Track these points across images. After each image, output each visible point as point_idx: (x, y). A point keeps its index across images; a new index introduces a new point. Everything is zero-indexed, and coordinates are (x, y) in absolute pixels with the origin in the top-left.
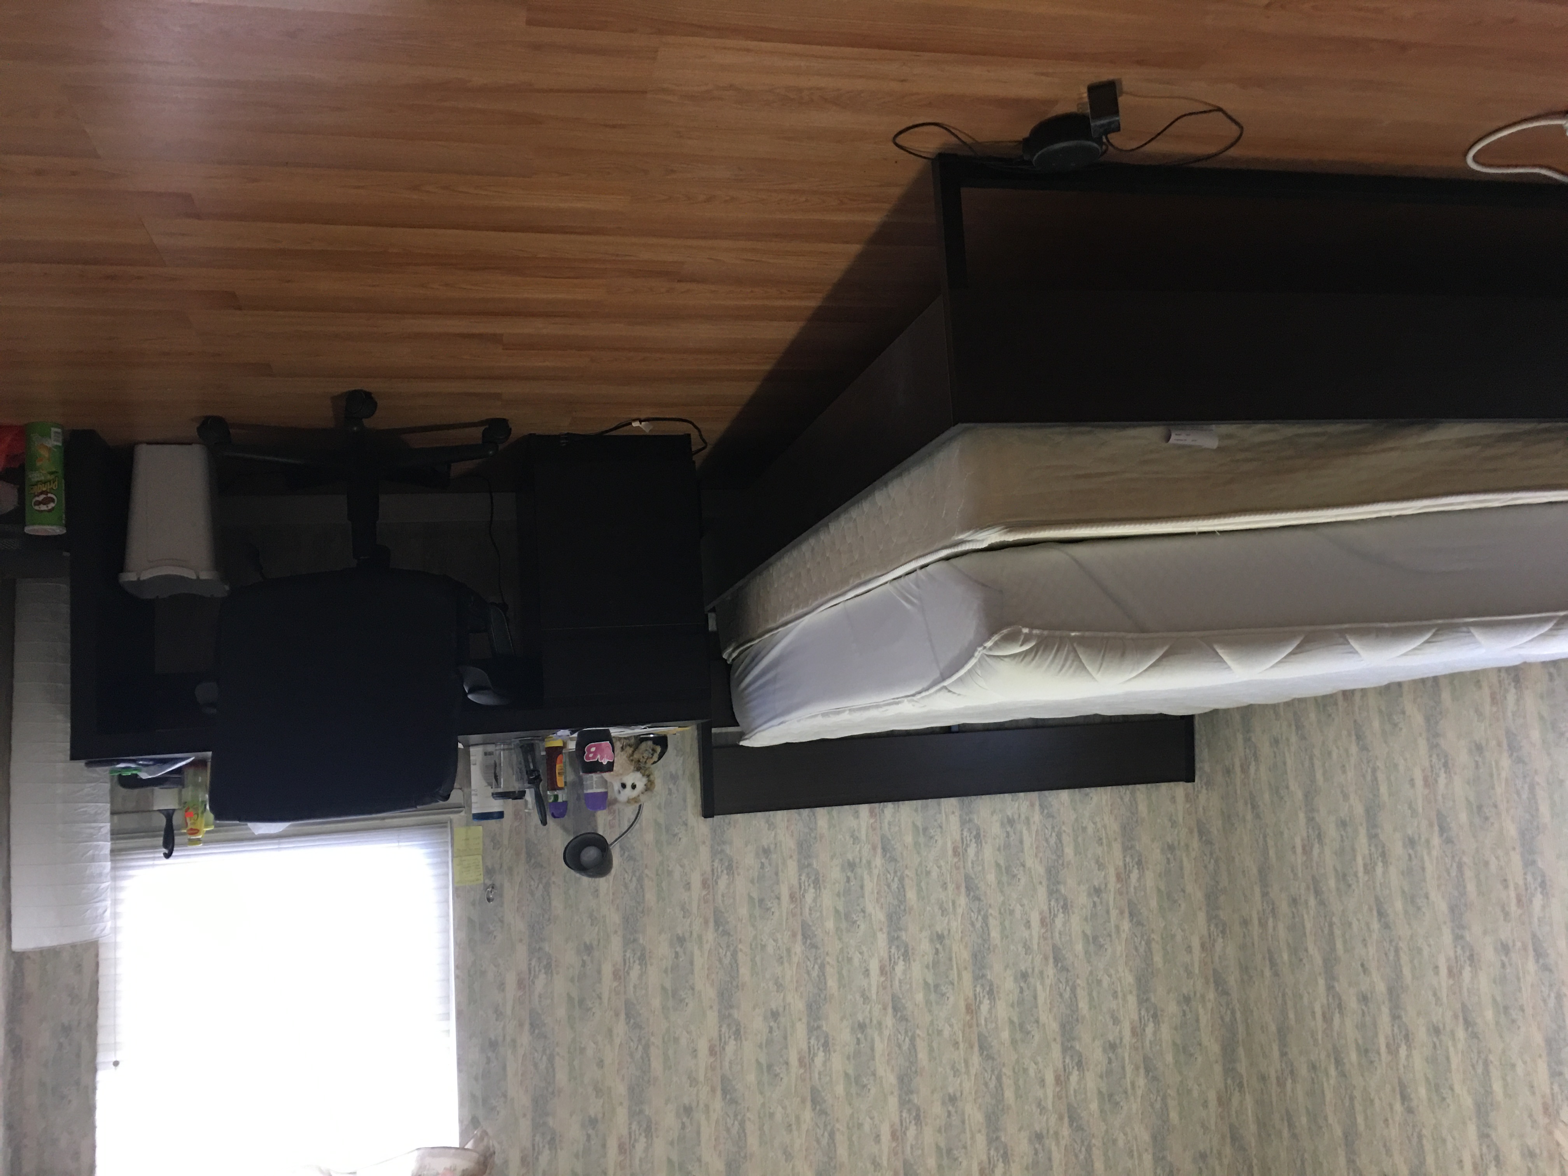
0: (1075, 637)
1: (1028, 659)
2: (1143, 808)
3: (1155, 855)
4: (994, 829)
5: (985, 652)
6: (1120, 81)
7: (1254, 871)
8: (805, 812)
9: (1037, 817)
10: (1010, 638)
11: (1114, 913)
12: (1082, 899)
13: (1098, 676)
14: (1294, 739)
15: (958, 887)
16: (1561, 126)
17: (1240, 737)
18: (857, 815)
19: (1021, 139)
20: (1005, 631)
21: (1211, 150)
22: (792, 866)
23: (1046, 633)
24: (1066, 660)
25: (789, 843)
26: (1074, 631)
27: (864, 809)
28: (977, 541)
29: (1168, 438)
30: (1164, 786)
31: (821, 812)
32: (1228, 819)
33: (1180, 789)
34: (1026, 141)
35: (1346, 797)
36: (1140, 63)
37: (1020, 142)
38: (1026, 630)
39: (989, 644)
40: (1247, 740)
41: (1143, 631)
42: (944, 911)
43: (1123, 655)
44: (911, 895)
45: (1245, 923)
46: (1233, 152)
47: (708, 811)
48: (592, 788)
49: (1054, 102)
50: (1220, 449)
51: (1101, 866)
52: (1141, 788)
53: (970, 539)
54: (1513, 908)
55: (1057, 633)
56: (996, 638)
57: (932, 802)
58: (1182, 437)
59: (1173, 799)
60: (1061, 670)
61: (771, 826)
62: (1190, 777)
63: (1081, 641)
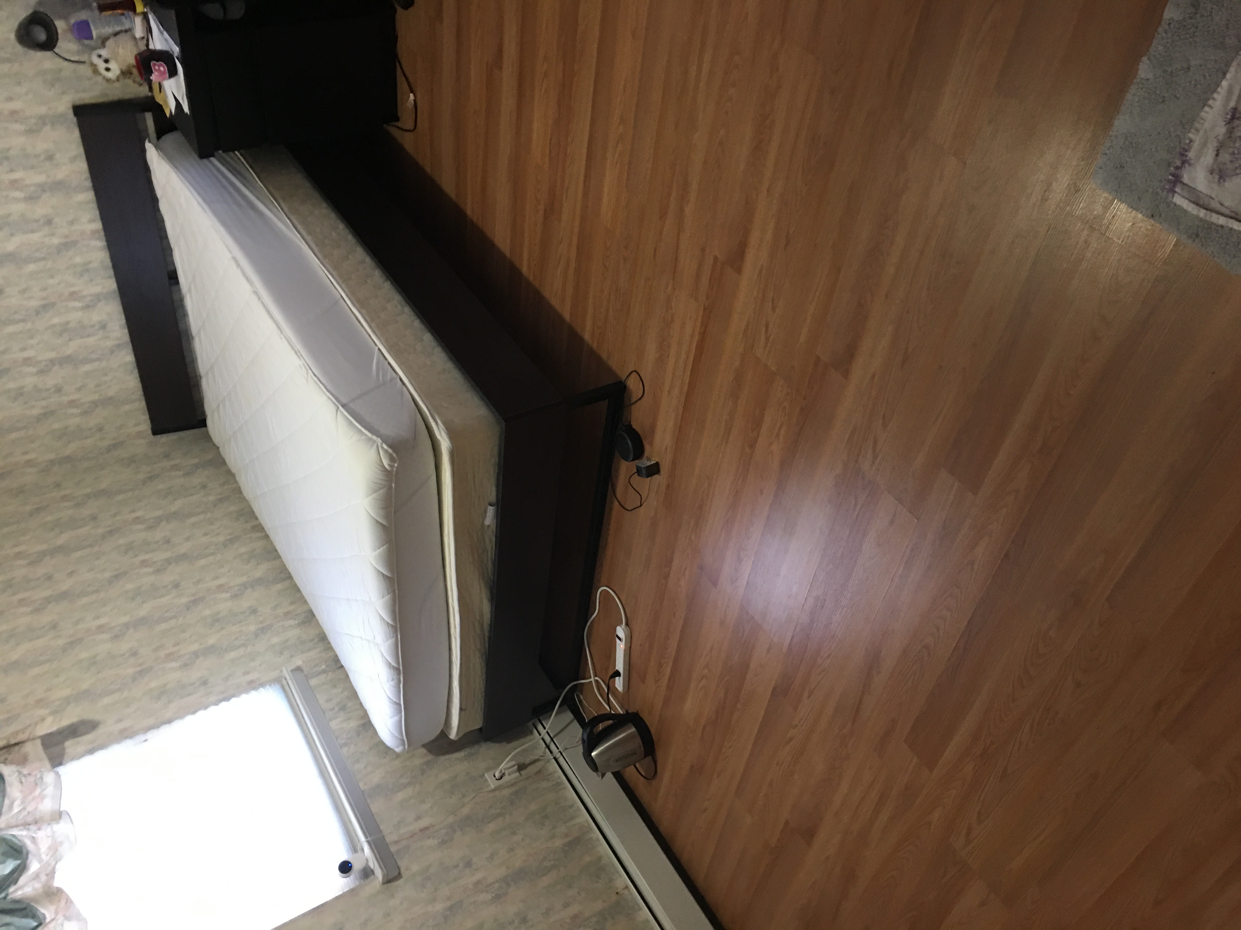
0: (392, 487)
1: (380, 468)
2: (127, 408)
3: (93, 421)
4: (96, 316)
5: (379, 444)
6: (660, 475)
7: (103, 486)
8: (89, 184)
9: (109, 343)
10: (392, 459)
11: (44, 403)
12: (50, 381)
13: (370, 498)
14: (211, 498)
15: (44, 299)
16: (622, 623)
17: (196, 461)
18: (91, 221)
19: (632, 423)
20: (395, 455)
21: (619, 495)
22: (40, 178)
23: (394, 473)
24: (380, 484)
25: (60, 174)
26: (395, 485)
27: (98, 225)
28: (440, 433)
29: (491, 505)
30: (147, 417)
31: (90, 195)
32: (132, 460)
33: (145, 426)
34: (630, 426)
35: (188, 539)
36: (668, 486)
37: (630, 422)
38: (396, 465)
39: (385, 447)
40: (197, 466)
41: (395, 513)
42: (24, 291)
43: (383, 508)
44: (32, 267)
45: (58, 485)
46: (616, 503)
47: (80, 110)
48: (96, 29)
49: (651, 444)
50: (483, 524)
51: (79, 389)
52: (143, 403)
53: (440, 428)
54: (162, 653)
55: (394, 478)
56: (390, 451)
57: (111, 272)
58: (491, 511)
59: (138, 424)
60: (374, 483)
61: (73, 160)
62: (157, 430)
63: (390, 488)
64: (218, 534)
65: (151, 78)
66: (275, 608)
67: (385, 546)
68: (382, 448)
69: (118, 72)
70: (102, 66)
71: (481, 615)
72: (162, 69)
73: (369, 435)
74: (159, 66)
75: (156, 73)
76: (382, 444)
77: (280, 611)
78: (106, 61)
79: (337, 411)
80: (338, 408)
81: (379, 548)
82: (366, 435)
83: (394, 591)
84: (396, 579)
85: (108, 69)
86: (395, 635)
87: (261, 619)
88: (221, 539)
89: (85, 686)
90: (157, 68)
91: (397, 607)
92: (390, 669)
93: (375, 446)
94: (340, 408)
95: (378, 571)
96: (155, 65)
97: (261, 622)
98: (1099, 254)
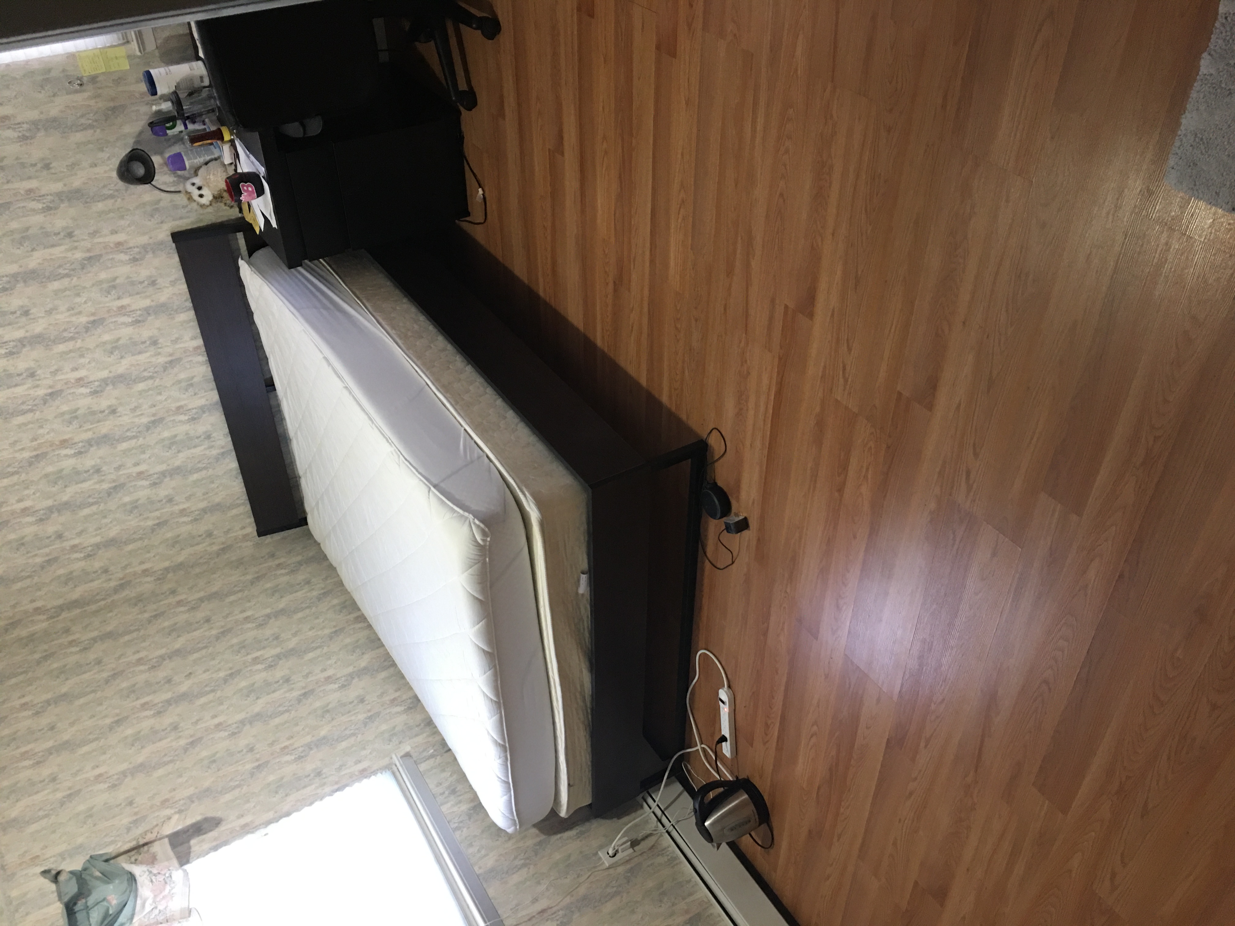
0: (486, 561)
1: (473, 543)
2: (234, 512)
3: (202, 528)
4: (201, 428)
5: (471, 520)
7: (215, 589)
8: (189, 304)
9: (215, 452)
11: (157, 514)
12: (163, 492)
13: (466, 574)
14: (315, 593)
15: (154, 415)
17: (299, 558)
18: (194, 338)
19: (716, 481)
20: (487, 530)
22: (147, 303)
23: (488, 547)
24: (475, 560)
25: (163, 297)
26: (489, 559)
27: (200, 342)
28: (529, 505)
29: (583, 573)
30: (252, 519)
31: (192, 314)
33: (251, 529)
34: (715, 484)
37: (714, 480)
38: (489, 539)
39: (477, 522)
40: (300, 563)
41: (491, 587)
42: (134, 410)
43: (480, 583)
44: (141, 386)
45: (173, 592)
46: (707, 563)
47: (177, 237)
48: (188, 160)
49: (738, 499)
50: (577, 593)
51: (188, 499)
52: (248, 507)
53: (529, 500)
55: (487, 552)
56: (482, 525)
57: (213, 385)
58: (584, 578)
59: (243, 528)
61: (173, 283)
62: (262, 532)
64: (324, 627)
65: (241, 198)
66: (381, 695)
67: (483, 621)
68: (475, 523)
69: (211, 198)
70: (195, 193)
71: (582, 686)
72: (250, 189)
73: (461, 512)
74: (247, 187)
75: (245, 194)
76: (474, 519)
77: (387, 699)
78: (200, 188)
79: (429, 492)
80: (430, 489)
81: (478, 623)
82: (458, 513)
83: (495, 666)
84: (496, 655)
85: (201, 196)
86: (499, 711)
87: (369, 707)
88: (327, 631)
89: (207, 784)
90: (245, 188)
91: (499, 682)
92: (496, 746)
93: (467, 522)
94: (432, 488)
95: (478, 646)
96: (243, 186)
97: (369, 711)
98: (1182, 254)
